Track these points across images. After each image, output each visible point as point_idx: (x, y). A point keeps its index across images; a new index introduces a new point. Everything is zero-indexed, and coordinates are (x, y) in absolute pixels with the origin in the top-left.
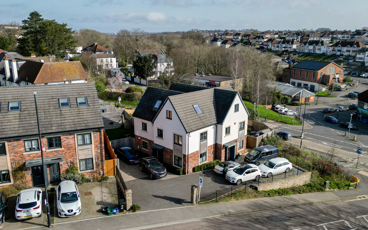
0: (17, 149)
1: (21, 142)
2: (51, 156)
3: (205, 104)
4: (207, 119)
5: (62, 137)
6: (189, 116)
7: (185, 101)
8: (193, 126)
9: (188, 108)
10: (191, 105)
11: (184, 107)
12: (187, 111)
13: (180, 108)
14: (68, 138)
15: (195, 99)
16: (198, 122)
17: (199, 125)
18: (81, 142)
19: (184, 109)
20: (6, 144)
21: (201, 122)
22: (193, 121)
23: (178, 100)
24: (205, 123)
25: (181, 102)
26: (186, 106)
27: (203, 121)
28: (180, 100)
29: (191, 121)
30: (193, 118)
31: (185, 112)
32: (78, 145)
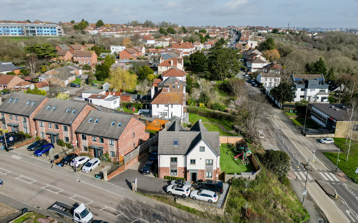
0: (90, 139)
1: (91, 136)
2: (100, 146)
3: (185, 141)
4: (179, 150)
5: (104, 139)
6: (166, 145)
7: (169, 136)
8: (164, 152)
9: (168, 141)
10: (173, 139)
11: (166, 139)
12: (166, 142)
13: (163, 139)
14: (106, 140)
15: (178, 136)
16: (170, 150)
17: (170, 152)
18: (110, 143)
19: (165, 141)
20: (87, 136)
21: (173, 150)
22: (167, 149)
23: (164, 134)
24: (175, 152)
25: (166, 136)
26: (168, 139)
27: (174, 150)
28: (166, 134)
29: (165, 149)
30: (168, 147)
31: (164, 142)
32: (110, 144)
